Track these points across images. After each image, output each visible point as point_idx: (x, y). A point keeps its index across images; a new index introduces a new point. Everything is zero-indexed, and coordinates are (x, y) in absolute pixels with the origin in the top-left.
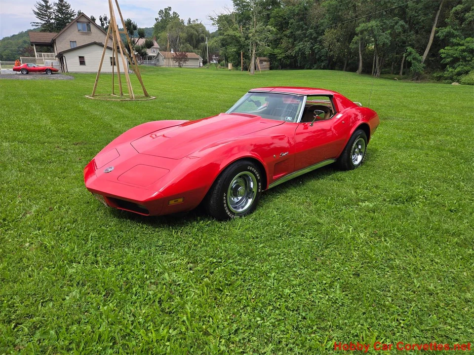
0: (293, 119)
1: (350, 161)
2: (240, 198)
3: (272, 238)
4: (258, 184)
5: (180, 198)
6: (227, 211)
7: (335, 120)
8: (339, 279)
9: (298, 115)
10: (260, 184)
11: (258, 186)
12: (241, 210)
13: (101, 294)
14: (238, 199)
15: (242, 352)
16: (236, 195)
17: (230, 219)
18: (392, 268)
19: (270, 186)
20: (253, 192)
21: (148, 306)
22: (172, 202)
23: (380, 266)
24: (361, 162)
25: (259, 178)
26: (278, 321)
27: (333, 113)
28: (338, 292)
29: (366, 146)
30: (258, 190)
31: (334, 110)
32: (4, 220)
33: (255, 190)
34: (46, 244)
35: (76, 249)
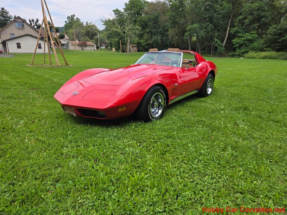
0: (177, 66)
1: (206, 91)
4: (164, 101)
5: (124, 107)
6: (150, 116)
7: (198, 68)
8: (228, 145)
9: (180, 64)
10: (165, 101)
11: (165, 102)
12: (157, 115)
13: (91, 160)
14: (154, 109)
15: (192, 181)
16: (153, 107)
17: (152, 121)
18: (254, 138)
19: (170, 103)
20: (162, 105)
21: (123, 164)
22: (120, 110)
23: (247, 138)
24: (211, 93)
25: (165, 97)
26: (206, 165)
27: (196, 64)
28: (230, 151)
29: (213, 84)
30: (164, 105)
31: (197, 62)
32: (4, 129)
33: (163, 103)
34: (41, 139)
35: (62, 140)
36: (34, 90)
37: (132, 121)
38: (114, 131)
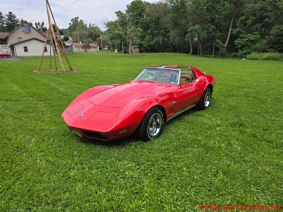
0: (175, 83)
1: (204, 104)
2: (153, 128)
3: (176, 149)
4: (162, 120)
5: (125, 129)
6: (149, 136)
7: (196, 83)
8: (220, 169)
9: (177, 81)
10: (163, 120)
11: (162, 121)
12: (155, 134)
13: (95, 185)
14: (152, 128)
15: (184, 210)
16: (151, 126)
17: (150, 140)
18: (245, 161)
19: (168, 120)
20: (160, 124)
21: (123, 190)
22: (121, 132)
23: (239, 161)
24: (209, 105)
25: (163, 116)
26: (197, 192)
27: (194, 79)
28: (221, 176)
29: (211, 96)
30: (162, 123)
31: (194, 77)
33: (160, 123)
34: (51, 160)
35: (69, 162)
36: (42, 102)
37: (132, 140)
38: (115, 152)
